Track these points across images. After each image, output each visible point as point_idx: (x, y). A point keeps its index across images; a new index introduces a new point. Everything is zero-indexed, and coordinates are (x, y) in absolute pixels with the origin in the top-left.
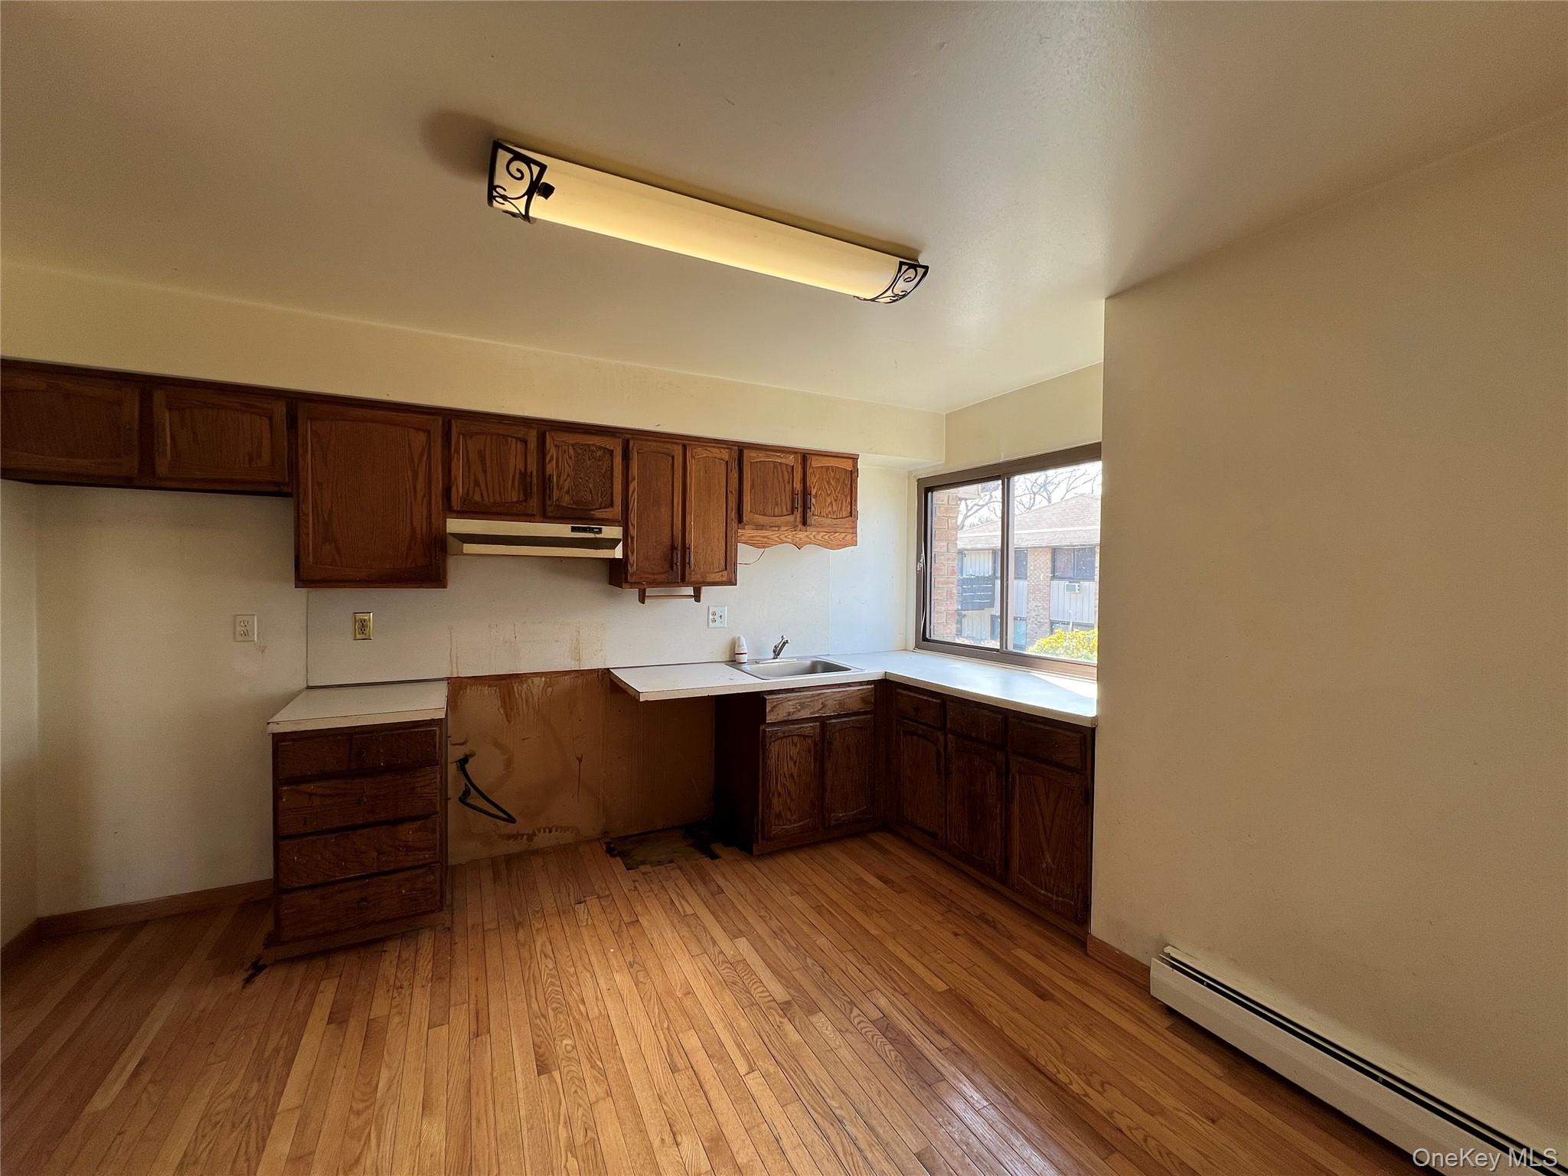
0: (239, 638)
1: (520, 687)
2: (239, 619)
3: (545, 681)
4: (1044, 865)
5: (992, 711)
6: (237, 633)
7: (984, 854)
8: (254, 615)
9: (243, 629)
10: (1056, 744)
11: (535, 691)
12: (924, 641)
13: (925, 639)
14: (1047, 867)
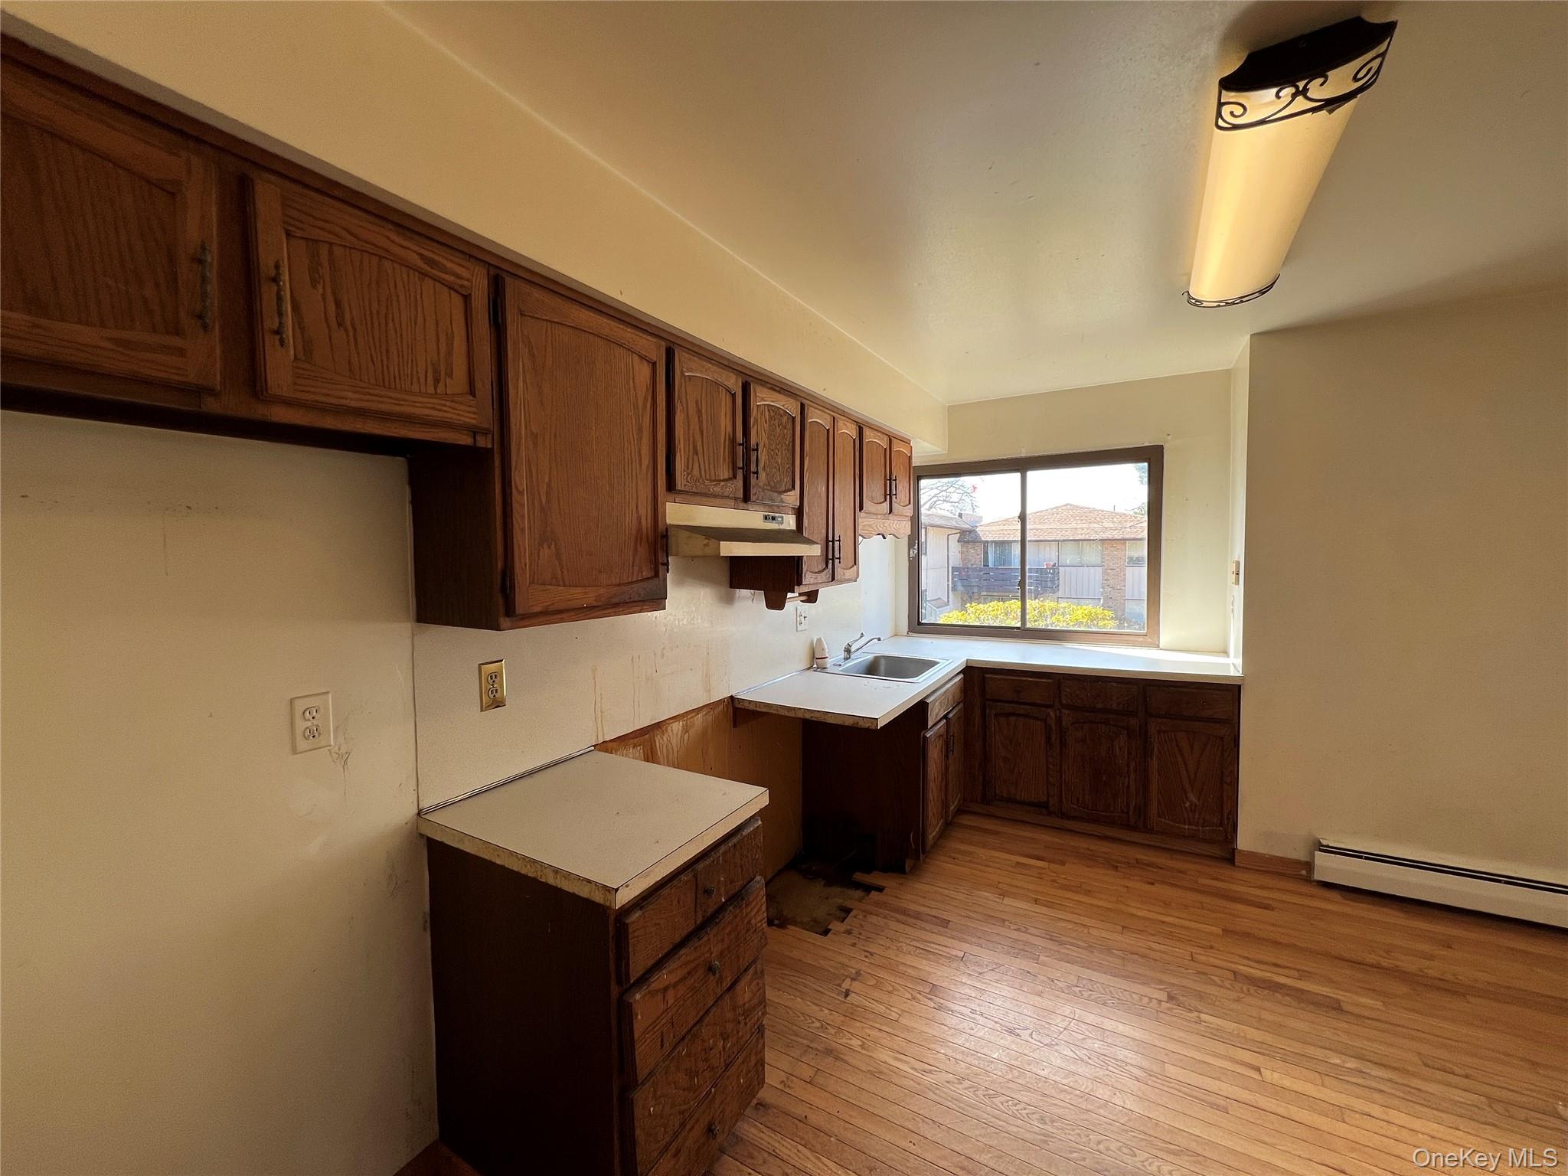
0: (302, 744)
1: (661, 740)
2: (300, 706)
3: (683, 726)
4: (1187, 805)
5: (1118, 683)
6: (299, 732)
7: (1112, 809)
8: (328, 693)
9: (309, 724)
10: (1204, 702)
11: (674, 741)
12: (917, 626)
13: (919, 624)
14: (1191, 805)
